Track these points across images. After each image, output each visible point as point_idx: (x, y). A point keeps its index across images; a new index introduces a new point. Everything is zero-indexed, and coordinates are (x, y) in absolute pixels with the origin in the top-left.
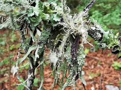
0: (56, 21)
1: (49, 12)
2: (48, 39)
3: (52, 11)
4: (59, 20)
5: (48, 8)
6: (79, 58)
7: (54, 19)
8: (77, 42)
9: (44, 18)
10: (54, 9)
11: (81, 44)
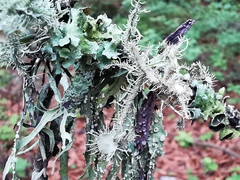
0: (109, 57)
1: (94, 36)
2: (85, 94)
3: (100, 36)
4: (115, 55)
5: (94, 29)
6: (153, 141)
7: (104, 53)
8: (150, 105)
9: (87, 50)
10: (106, 31)
11: (158, 111)
